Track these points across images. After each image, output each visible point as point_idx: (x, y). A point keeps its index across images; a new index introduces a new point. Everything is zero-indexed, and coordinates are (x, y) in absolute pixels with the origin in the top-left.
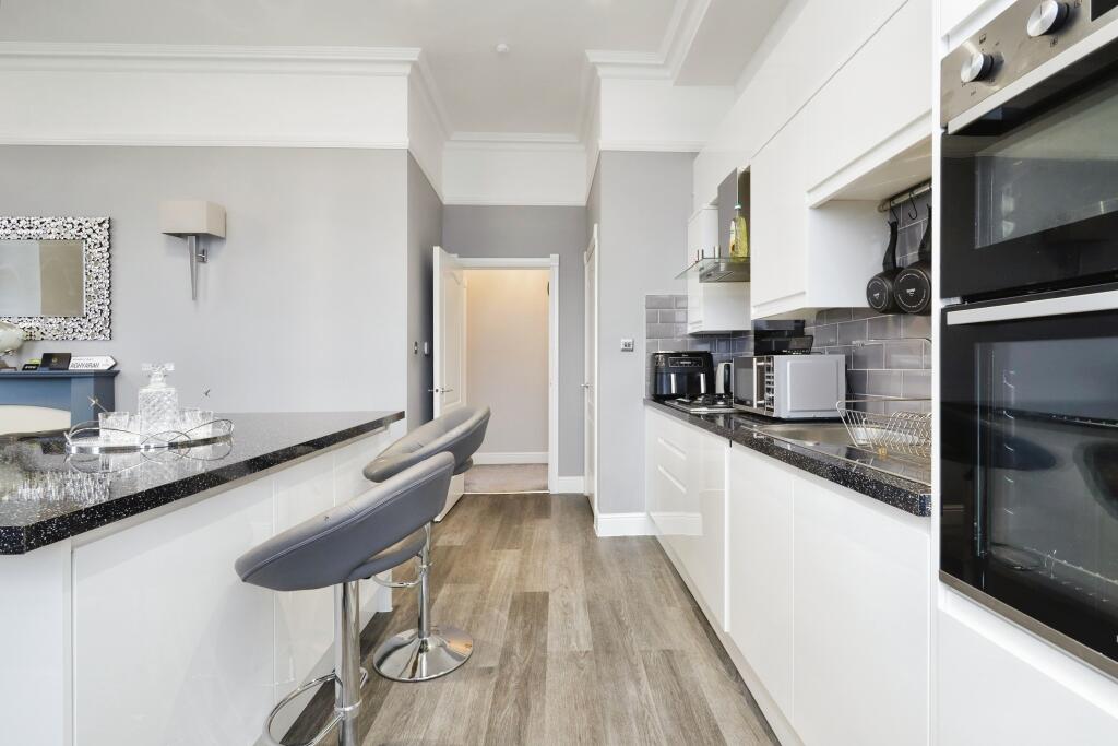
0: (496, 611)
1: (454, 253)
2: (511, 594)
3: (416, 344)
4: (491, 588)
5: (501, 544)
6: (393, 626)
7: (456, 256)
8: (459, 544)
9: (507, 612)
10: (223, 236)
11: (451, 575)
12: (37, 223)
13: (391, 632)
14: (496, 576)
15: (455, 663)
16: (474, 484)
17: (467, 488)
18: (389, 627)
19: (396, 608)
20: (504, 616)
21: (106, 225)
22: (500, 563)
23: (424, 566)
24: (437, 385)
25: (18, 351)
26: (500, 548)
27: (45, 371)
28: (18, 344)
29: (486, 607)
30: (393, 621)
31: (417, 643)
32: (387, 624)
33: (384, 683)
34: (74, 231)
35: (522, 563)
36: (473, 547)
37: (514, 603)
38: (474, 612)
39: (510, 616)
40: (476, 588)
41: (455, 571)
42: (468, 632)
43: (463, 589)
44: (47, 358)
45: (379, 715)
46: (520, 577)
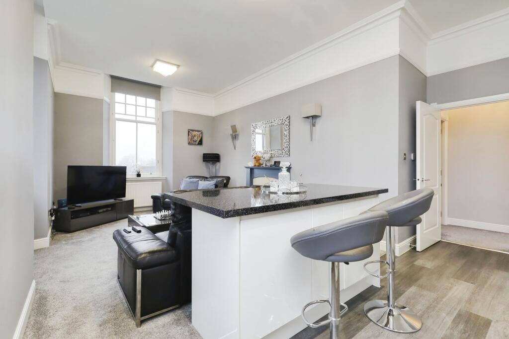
0: (444, 315)
1: (435, 102)
2: (458, 309)
3: (405, 154)
4: (444, 300)
5: (460, 276)
6: (379, 295)
7: (436, 103)
8: (429, 267)
9: (452, 318)
10: (320, 115)
11: (418, 282)
12: (273, 121)
13: (377, 297)
14: (450, 294)
15: (411, 330)
16: (450, 236)
17: (443, 237)
18: (376, 295)
19: (382, 287)
20: (449, 320)
21: (288, 118)
22: (455, 288)
23: (390, 270)
24: (418, 176)
25: (269, 160)
26: (458, 278)
27: (274, 167)
28: (269, 158)
29: (437, 309)
30: (378, 293)
31: (387, 309)
32: (376, 292)
33: (367, 319)
34: (281, 122)
35: (473, 293)
36: (439, 272)
37: (459, 315)
38: (428, 308)
39: (454, 321)
40: (433, 295)
41: (421, 282)
42: (420, 318)
43: (425, 293)
44: (275, 162)
45: (360, 332)
46: (469, 301)
